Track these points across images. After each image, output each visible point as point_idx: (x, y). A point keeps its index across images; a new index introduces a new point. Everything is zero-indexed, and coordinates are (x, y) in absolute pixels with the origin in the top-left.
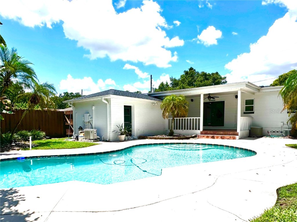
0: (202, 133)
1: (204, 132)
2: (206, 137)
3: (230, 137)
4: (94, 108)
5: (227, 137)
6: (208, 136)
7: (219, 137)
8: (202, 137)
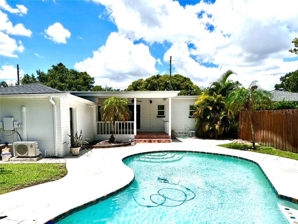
0: (136, 137)
1: (138, 136)
2: (143, 141)
3: (166, 140)
4: (24, 109)
5: (163, 141)
6: (146, 140)
7: (156, 141)
8: (139, 141)
